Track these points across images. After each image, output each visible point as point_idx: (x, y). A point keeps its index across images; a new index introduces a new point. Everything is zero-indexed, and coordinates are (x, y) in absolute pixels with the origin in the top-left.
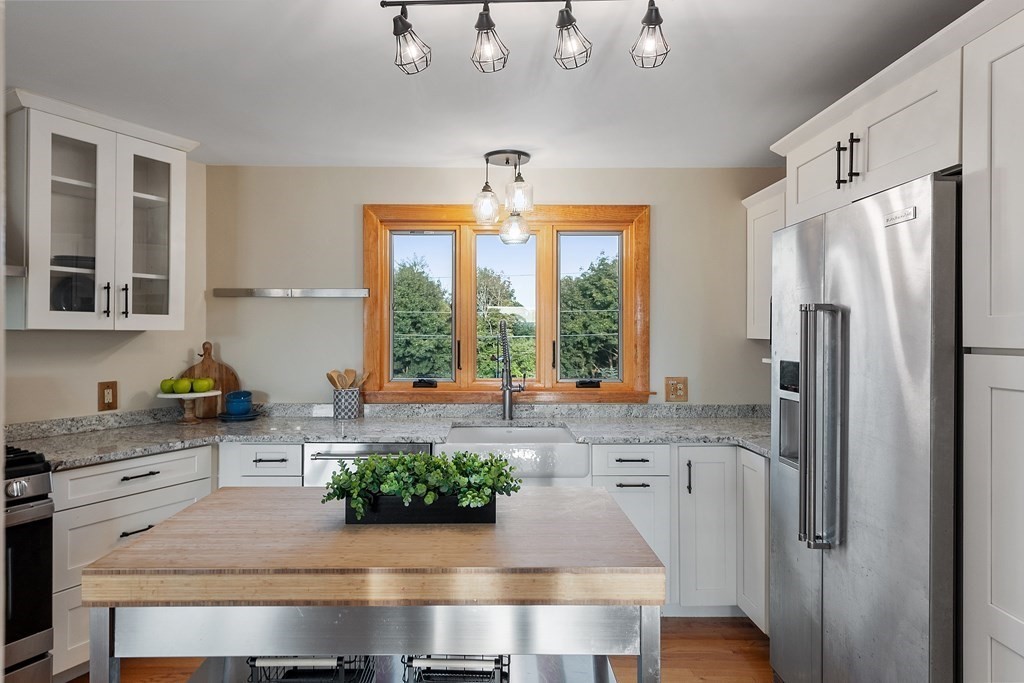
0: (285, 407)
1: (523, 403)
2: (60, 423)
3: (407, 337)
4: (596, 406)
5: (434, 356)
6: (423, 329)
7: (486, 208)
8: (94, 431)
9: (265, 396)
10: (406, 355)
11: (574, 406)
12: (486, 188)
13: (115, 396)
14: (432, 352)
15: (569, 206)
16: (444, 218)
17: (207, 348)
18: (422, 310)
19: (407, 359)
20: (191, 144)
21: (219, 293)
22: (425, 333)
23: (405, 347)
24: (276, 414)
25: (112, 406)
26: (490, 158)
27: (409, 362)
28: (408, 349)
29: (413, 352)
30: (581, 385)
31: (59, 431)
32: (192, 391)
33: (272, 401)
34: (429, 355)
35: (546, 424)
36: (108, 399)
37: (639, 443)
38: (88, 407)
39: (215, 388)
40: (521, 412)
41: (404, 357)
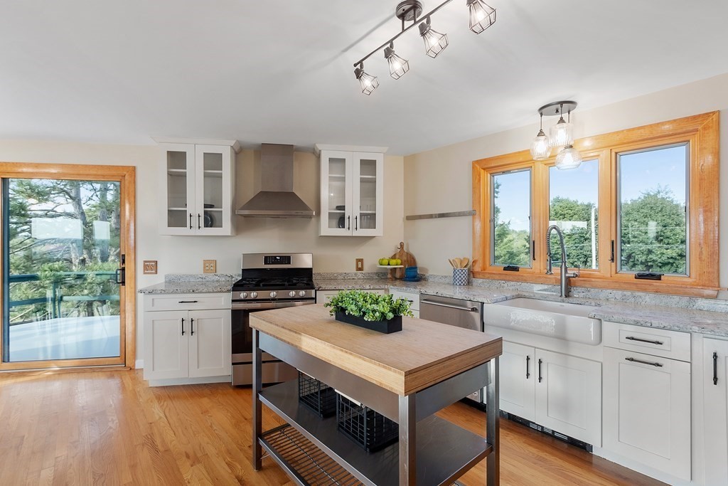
0: (435, 276)
1: (580, 286)
2: (341, 274)
3: (649, 247)
4: (652, 295)
5: (676, 262)
6: (666, 241)
7: (540, 148)
8: (353, 279)
9: (426, 270)
10: (648, 260)
11: (628, 293)
12: (541, 133)
13: (362, 265)
14: (675, 259)
15: (623, 131)
16: (521, 159)
17: (402, 245)
18: (665, 226)
19: (650, 264)
20: (385, 149)
21: (409, 218)
22: (668, 244)
23: (648, 255)
24: (430, 280)
25: (361, 269)
26: (543, 110)
27: (652, 266)
28: (650, 256)
29: (655, 258)
30: (640, 276)
31: (340, 277)
32: (389, 265)
33: (430, 273)
34: (671, 261)
35: (593, 304)
36: (360, 266)
37: (651, 326)
38: (353, 269)
39: (401, 265)
40: (576, 293)
41: (646, 261)
